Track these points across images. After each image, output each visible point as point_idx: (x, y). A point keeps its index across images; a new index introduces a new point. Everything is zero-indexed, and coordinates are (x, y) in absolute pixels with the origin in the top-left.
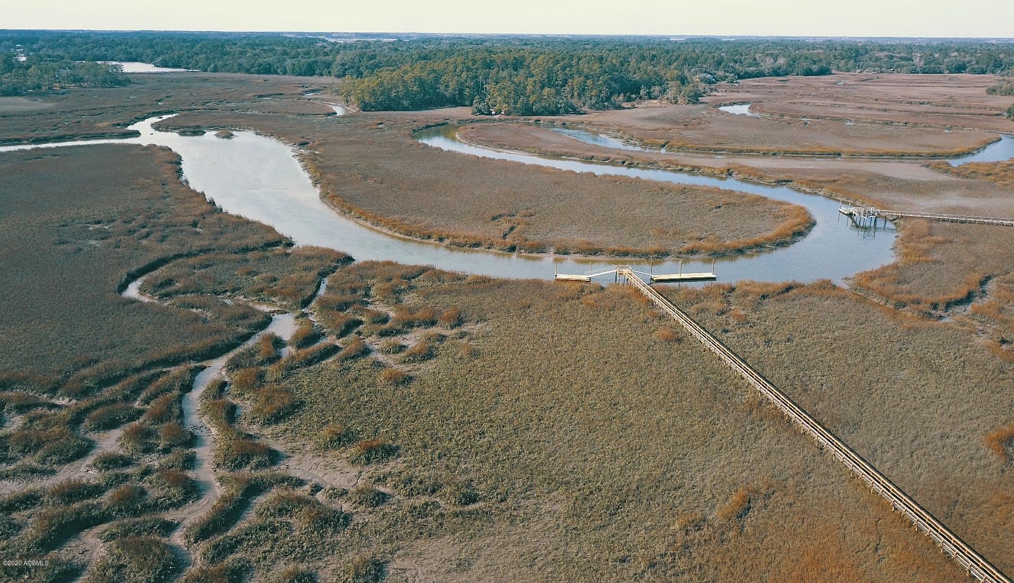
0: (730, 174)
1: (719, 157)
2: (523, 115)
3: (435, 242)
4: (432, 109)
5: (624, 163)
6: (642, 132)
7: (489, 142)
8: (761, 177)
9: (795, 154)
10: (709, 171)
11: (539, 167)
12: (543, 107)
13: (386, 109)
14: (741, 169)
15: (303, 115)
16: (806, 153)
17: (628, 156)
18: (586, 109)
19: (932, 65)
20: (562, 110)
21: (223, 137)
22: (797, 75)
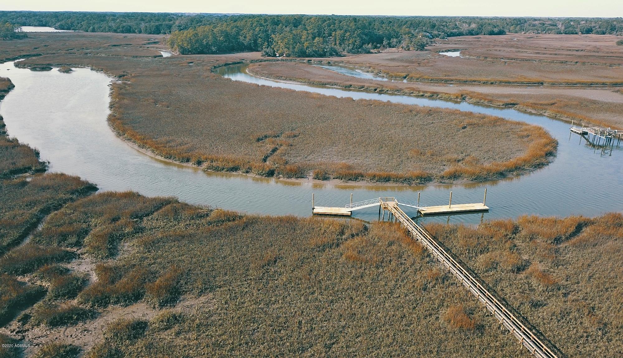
0: (464, 99)
1: (451, 85)
2: (299, 56)
3: (193, 166)
4: (234, 53)
5: (376, 90)
6: (388, 68)
7: (270, 74)
8: (490, 101)
9: (508, 83)
10: (446, 96)
11: (307, 93)
12: (313, 51)
13: (199, 53)
14: (472, 95)
15: (136, 57)
16: (516, 82)
17: (378, 84)
18: (345, 53)
19: (571, 29)
20: (328, 54)
21: (64, 72)
22: (484, 34)
